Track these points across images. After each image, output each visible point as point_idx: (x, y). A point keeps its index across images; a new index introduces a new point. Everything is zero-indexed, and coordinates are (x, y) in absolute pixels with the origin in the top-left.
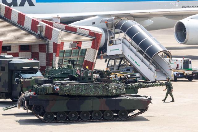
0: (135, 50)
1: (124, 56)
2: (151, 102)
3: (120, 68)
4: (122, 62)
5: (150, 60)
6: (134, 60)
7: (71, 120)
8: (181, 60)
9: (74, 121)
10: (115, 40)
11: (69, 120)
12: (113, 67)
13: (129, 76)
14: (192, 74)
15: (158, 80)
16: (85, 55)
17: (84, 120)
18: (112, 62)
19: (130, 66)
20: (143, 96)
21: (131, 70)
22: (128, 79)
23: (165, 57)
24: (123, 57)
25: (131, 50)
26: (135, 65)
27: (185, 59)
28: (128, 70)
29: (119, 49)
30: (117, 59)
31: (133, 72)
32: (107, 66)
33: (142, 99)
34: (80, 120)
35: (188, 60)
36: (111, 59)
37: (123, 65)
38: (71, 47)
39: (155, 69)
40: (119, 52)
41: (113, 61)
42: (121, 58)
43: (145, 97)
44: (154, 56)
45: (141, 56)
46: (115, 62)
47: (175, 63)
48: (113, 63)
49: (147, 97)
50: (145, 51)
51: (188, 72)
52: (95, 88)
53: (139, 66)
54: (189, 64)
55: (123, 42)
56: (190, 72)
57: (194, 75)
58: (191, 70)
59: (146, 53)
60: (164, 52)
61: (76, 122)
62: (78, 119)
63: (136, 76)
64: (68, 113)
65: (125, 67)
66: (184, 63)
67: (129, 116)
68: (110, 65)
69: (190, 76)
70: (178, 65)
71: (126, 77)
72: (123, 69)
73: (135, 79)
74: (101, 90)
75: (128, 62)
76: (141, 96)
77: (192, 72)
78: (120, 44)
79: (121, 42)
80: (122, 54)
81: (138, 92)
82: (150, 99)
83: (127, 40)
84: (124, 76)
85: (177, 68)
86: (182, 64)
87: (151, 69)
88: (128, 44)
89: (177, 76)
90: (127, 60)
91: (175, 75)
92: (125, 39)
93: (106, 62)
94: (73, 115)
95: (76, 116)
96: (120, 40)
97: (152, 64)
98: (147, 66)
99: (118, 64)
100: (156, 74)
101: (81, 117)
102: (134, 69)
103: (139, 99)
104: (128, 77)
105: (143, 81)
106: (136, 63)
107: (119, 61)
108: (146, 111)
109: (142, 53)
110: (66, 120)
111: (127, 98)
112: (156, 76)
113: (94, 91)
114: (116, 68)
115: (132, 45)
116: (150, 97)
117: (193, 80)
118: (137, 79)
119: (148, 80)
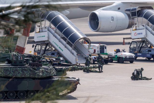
0: (59, 37)
1: (50, 42)
2: (79, 83)
3: (46, 52)
4: (48, 47)
5: (72, 46)
6: (58, 46)
7: (9, 99)
8: (98, 46)
9: (12, 100)
10: (42, 28)
11: (8, 98)
12: (39, 52)
13: (54, 59)
14: (108, 58)
15: (79, 63)
16: (17, 41)
17: (20, 99)
18: (38, 47)
19: (54, 50)
20: (72, 78)
21: (55, 54)
22: (53, 62)
23: (85, 43)
24: (48, 43)
25: (55, 37)
26: (59, 50)
27: (101, 45)
28: (53, 54)
29: (45, 36)
30: (43, 45)
31: (57, 56)
32: (34, 50)
33: (72, 80)
34: (17, 99)
35: (104, 46)
36: (37, 45)
37: (48, 50)
38: (5, 34)
39: (77, 54)
40: (45, 39)
41: (40, 46)
42: (47, 43)
43: (73, 78)
44: (76, 42)
45: (65, 43)
46: (41, 48)
47: (93, 48)
48: (40, 48)
49: (75, 78)
50: (67, 38)
51: (105, 56)
52: (23, 71)
53: (62, 50)
54: (105, 49)
55: (48, 30)
56: (107, 57)
57: (110, 59)
58: (106, 54)
59: (68, 40)
60: (84, 38)
61: (14, 100)
62: (16, 98)
63: (60, 59)
64: (6, 92)
65: (50, 51)
66: (100, 48)
67: (60, 95)
68: (37, 50)
69: (106, 59)
70: (95, 50)
71: (52, 61)
72: (48, 53)
73: (59, 62)
74: (28, 73)
75: (52, 47)
76: (70, 78)
77: (108, 57)
78: (46, 31)
79: (47, 30)
80: (48, 41)
81: (67, 74)
82: (78, 80)
83: (52, 28)
84: (49, 59)
85: (94, 53)
86: (99, 49)
87: (73, 54)
88: (53, 32)
89: (95, 60)
90: (52, 46)
91: (94, 58)
92: (51, 27)
93: (33, 47)
94: (11, 94)
95: (14, 95)
96: (46, 28)
97: (74, 49)
98: (69, 51)
99: (43, 49)
100: (77, 58)
101: (18, 96)
102: (58, 53)
103: (69, 80)
104: (53, 61)
105: (66, 63)
106: (60, 48)
107: (44, 46)
108: (75, 91)
109: (65, 40)
110: (5, 98)
111: (58, 79)
112: (77, 59)
113: (21, 73)
114: (42, 53)
115: (56, 33)
116: (78, 79)
117: (109, 63)
118: (61, 62)
119: (71, 63)
